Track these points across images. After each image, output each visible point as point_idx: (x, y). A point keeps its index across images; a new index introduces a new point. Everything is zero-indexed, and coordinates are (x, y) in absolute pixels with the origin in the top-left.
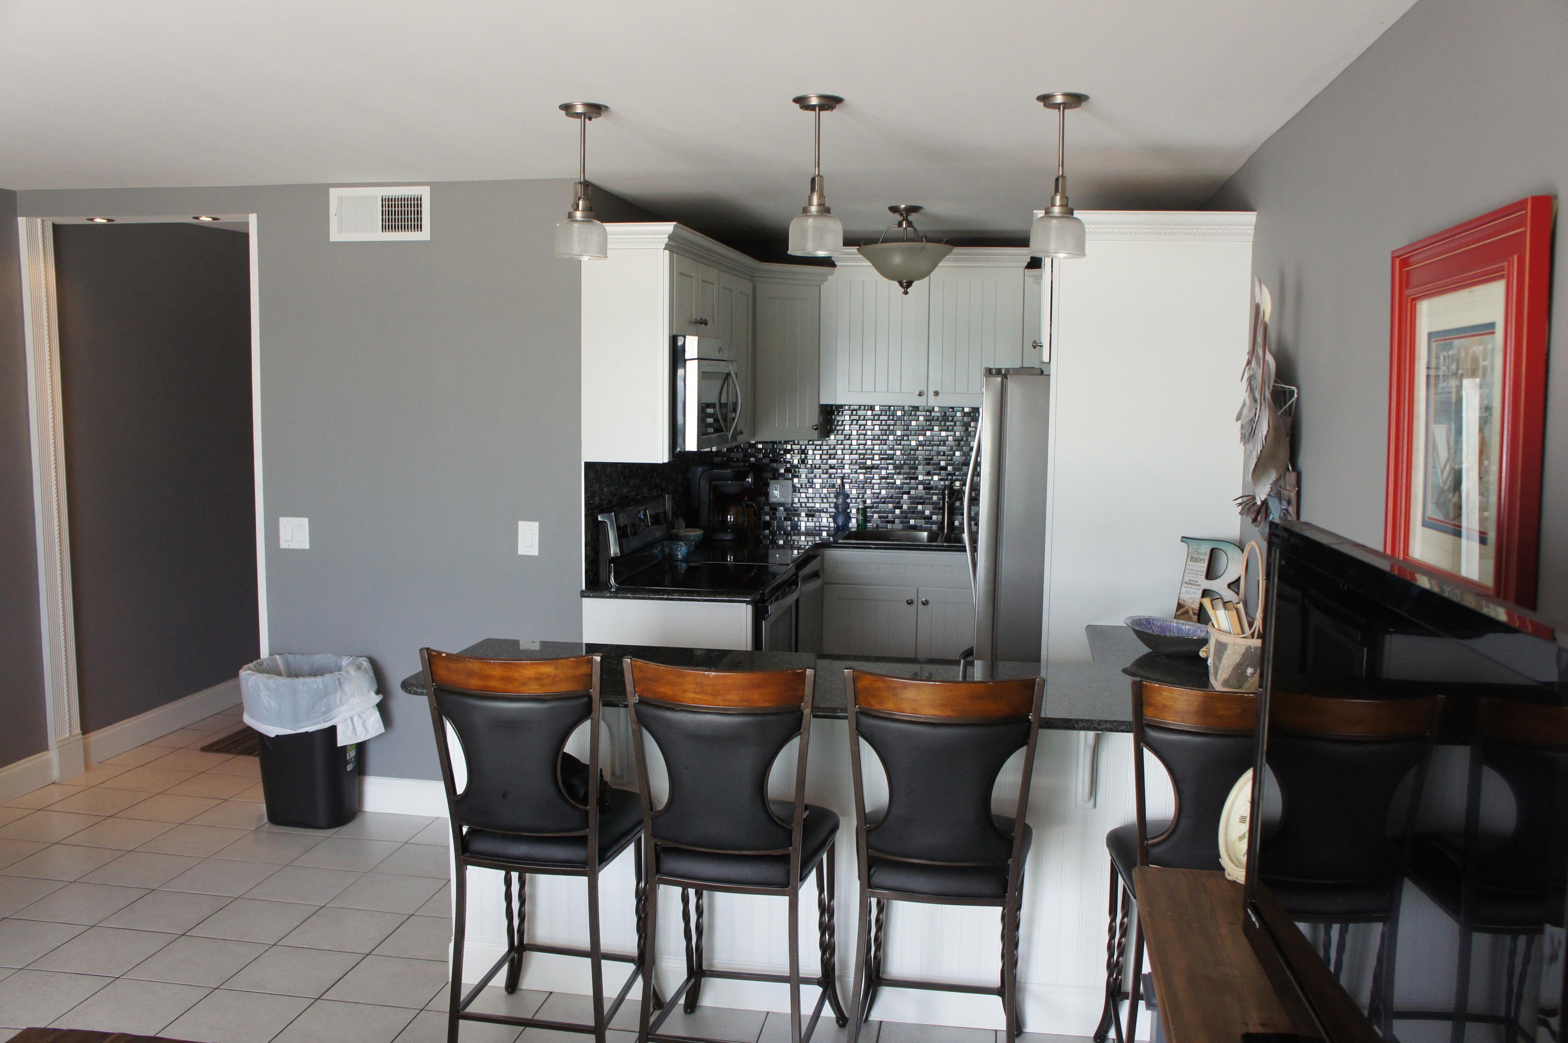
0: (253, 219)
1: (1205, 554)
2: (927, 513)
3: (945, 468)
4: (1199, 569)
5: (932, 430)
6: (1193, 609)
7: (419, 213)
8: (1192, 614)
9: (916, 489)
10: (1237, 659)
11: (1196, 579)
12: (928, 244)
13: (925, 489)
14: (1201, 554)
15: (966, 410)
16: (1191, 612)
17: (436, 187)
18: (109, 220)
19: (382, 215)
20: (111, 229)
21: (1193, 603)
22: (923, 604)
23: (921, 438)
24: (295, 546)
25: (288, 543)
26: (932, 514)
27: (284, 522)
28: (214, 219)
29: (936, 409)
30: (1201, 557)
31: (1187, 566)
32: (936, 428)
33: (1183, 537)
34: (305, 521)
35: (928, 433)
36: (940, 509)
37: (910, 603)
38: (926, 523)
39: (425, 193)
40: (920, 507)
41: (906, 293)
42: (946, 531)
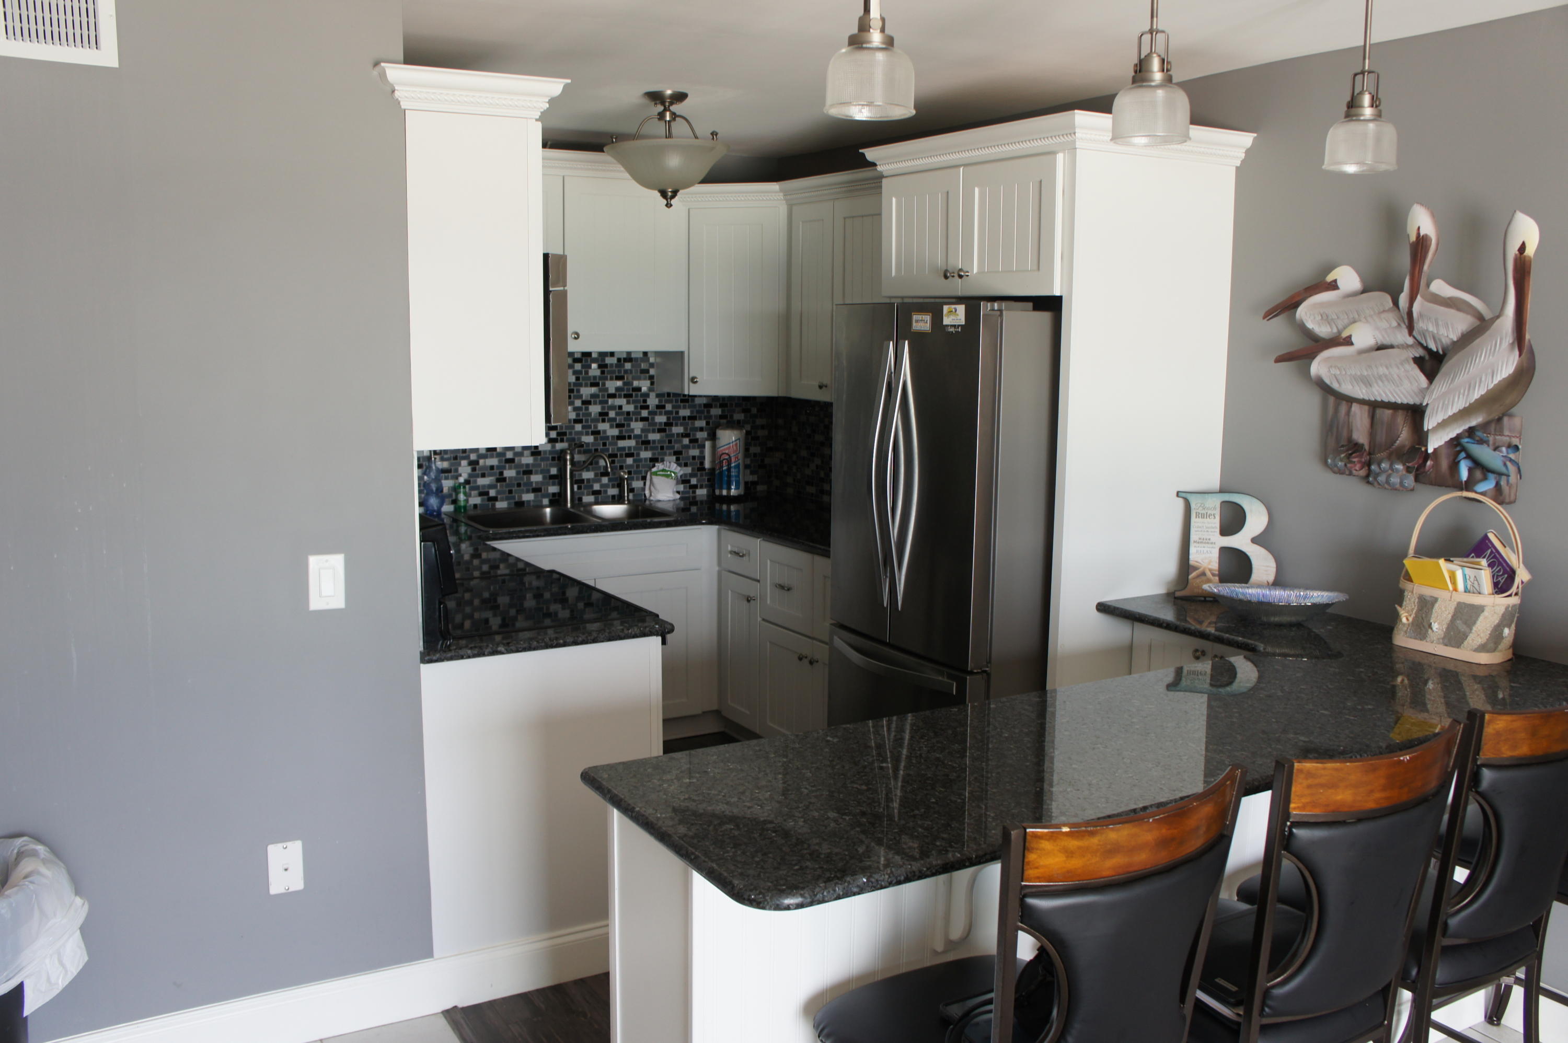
1: (1215, 508)
4: (1210, 525)
6: (1210, 570)
7: (91, 13)
8: (1211, 576)
10: (1496, 620)
11: (1208, 537)
14: (1208, 509)
15: (577, 356)
16: (1209, 574)
21: (1209, 564)
26: (541, 484)
30: (1209, 512)
31: (1193, 523)
33: (1175, 493)
36: (553, 477)
38: (539, 498)
41: (669, 205)
42: (569, 505)
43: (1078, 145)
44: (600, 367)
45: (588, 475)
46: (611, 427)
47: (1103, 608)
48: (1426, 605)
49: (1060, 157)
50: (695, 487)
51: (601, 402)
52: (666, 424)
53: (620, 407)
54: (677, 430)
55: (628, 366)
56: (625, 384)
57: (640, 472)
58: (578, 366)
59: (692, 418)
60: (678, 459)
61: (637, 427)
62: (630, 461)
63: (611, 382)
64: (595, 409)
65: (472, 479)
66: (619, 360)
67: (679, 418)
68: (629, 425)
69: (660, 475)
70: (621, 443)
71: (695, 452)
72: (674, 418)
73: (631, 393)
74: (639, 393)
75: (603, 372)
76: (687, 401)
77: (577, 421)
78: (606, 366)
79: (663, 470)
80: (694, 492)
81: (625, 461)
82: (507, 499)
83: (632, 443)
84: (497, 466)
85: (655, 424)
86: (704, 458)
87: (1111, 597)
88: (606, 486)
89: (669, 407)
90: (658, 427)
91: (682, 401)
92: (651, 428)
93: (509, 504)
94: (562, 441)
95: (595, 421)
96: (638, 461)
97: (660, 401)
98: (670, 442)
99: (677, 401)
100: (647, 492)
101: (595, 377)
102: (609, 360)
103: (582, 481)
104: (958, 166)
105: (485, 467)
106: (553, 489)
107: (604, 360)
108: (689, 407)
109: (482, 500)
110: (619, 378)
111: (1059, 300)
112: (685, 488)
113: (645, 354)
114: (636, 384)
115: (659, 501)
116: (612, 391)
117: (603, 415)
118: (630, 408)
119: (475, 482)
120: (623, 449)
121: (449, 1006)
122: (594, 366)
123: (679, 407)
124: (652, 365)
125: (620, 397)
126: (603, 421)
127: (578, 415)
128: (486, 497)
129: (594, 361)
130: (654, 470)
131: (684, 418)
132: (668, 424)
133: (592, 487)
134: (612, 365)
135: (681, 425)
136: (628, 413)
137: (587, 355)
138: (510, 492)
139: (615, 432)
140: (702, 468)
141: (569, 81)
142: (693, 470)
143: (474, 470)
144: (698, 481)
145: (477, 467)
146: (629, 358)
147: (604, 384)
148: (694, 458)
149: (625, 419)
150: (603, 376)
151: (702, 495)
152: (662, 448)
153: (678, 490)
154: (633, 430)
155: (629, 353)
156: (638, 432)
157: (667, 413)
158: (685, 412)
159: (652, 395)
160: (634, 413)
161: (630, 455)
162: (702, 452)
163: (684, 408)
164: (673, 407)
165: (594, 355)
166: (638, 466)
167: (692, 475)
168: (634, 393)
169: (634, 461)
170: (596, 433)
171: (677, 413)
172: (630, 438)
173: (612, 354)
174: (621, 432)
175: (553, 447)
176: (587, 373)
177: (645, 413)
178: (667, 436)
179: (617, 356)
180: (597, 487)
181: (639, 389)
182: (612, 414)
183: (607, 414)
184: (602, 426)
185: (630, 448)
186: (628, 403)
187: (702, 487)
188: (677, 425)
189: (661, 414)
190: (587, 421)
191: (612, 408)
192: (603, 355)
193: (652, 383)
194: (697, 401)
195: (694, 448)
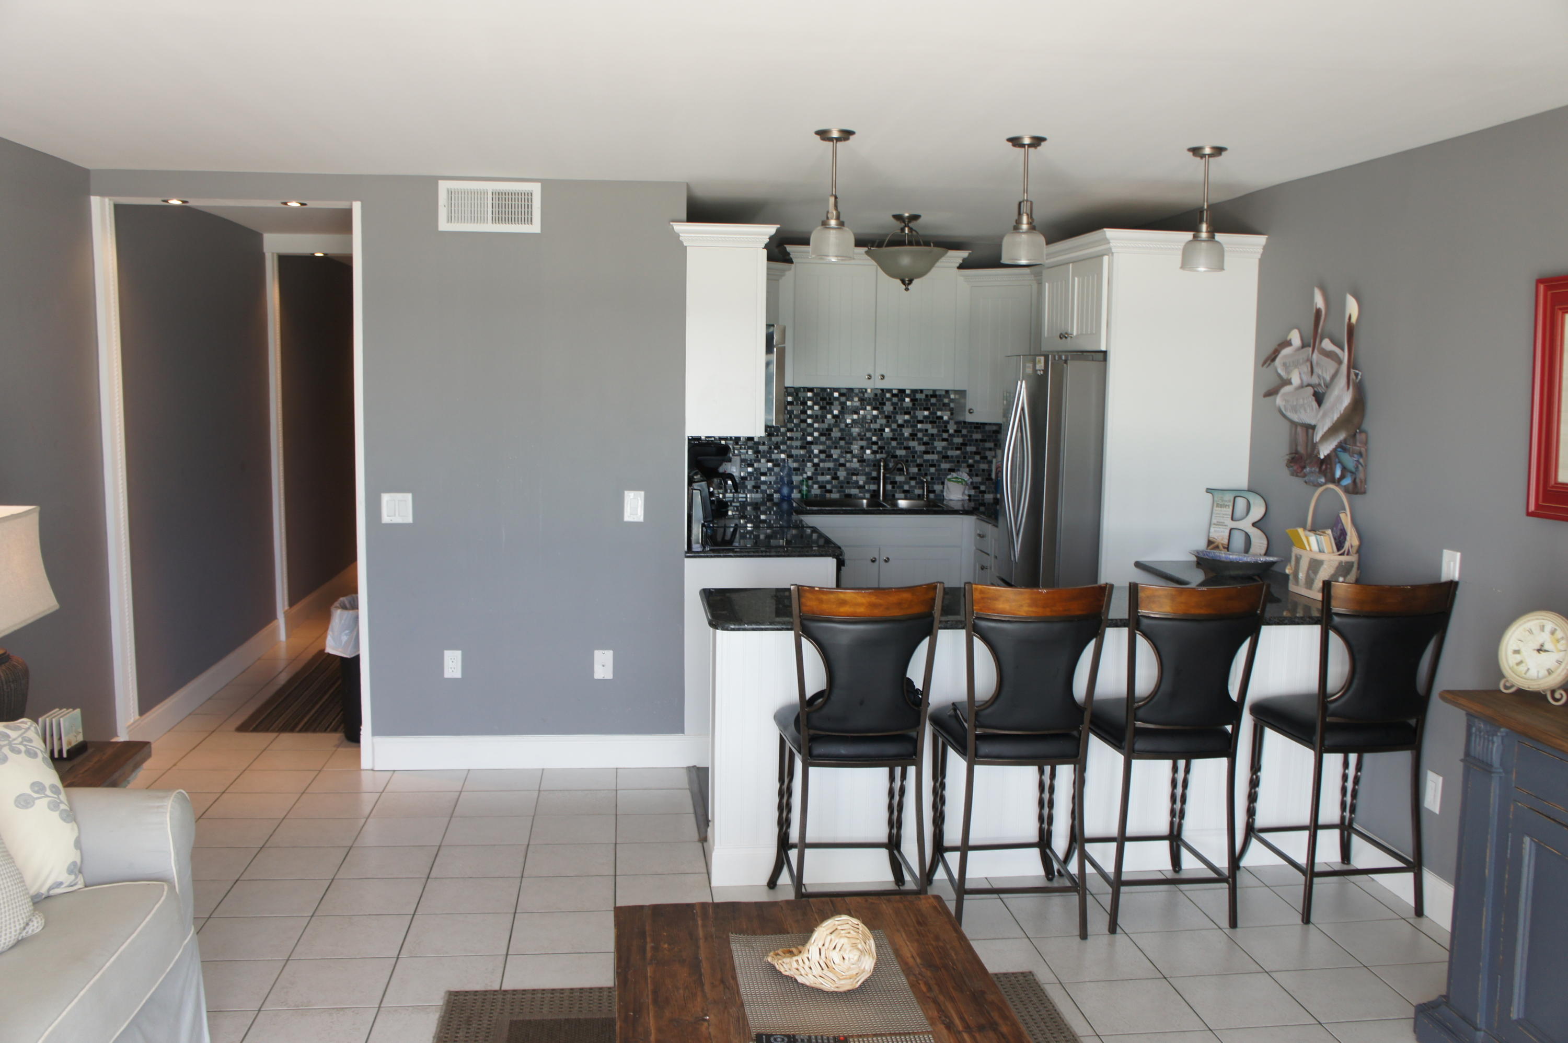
0: (357, 208)
1: (1230, 501)
2: (861, 483)
3: (875, 443)
4: (1224, 513)
5: (865, 409)
6: (1222, 544)
7: (530, 206)
9: (851, 461)
11: (1222, 521)
12: (935, 248)
13: (859, 461)
14: (1226, 501)
15: (895, 392)
16: (1221, 547)
17: (547, 185)
18: (183, 202)
19: (492, 208)
20: (184, 210)
21: (1222, 540)
22: (886, 561)
23: (855, 417)
24: (398, 520)
25: (391, 518)
26: (865, 483)
27: (386, 498)
28: (302, 204)
29: (869, 391)
30: (1226, 503)
31: (1214, 511)
32: (869, 408)
33: (1207, 489)
34: (409, 497)
35: (862, 412)
36: (874, 478)
37: (873, 561)
38: (860, 492)
39: (536, 189)
40: (854, 478)
41: (907, 289)
42: (881, 498)
43: (1114, 250)
44: (911, 400)
45: (900, 479)
46: (919, 444)
47: (1138, 565)
48: (1298, 560)
49: (1106, 258)
50: (984, 492)
51: (912, 426)
52: (962, 444)
53: (927, 430)
54: (970, 449)
55: (933, 400)
56: (930, 413)
57: (940, 479)
58: (895, 400)
59: (983, 441)
60: (970, 471)
61: (939, 445)
62: (932, 470)
63: (920, 412)
64: (907, 432)
65: (814, 477)
66: (927, 396)
67: (972, 440)
68: (933, 444)
69: (953, 481)
70: (927, 457)
71: (984, 466)
72: (968, 440)
73: (934, 420)
74: (941, 421)
75: (914, 405)
76: (979, 428)
77: (893, 439)
78: (916, 400)
79: (957, 478)
80: (983, 496)
81: (929, 470)
82: (839, 492)
83: (935, 457)
84: (833, 468)
85: (954, 444)
86: (991, 471)
87: (1144, 559)
88: (915, 487)
89: (964, 432)
90: (955, 446)
91: (975, 428)
92: (950, 447)
93: (840, 495)
94: (882, 453)
95: (907, 439)
96: (939, 470)
97: (958, 427)
98: (965, 457)
99: (971, 427)
100: (945, 494)
101: (908, 408)
102: (918, 396)
103: (896, 482)
104: (1068, 263)
105: (823, 469)
106: (873, 487)
107: (915, 396)
108: (981, 432)
109: (821, 492)
110: (926, 409)
111: (1105, 353)
112: (976, 492)
113: (947, 392)
114: (939, 413)
115: (951, 500)
116: (920, 418)
117: (913, 436)
118: (935, 431)
119: (817, 478)
120: (928, 461)
121: (691, 765)
122: (907, 400)
123: (973, 432)
124: (952, 400)
125: (927, 423)
126: (913, 440)
127: (894, 435)
128: (824, 490)
129: (908, 396)
130: (949, 477)
131: (977, 440)
132: (964, 444)
133: (903, 487)
134: (921, 399)
135: (974, 445)
136: (933, 435)
137: (902, 391)
138: (842, 487)
139: (923, 448)
140: (989, 479)
141: (779, 226)
142: (983, 479)
143: (816, 470)
144: (986, 488)
145: (819, 468)
146: (934, 394)
147: (914, 413)
148: (983, 470)
149: (930, 439)
150: (914, 408)
151: (990, 499)
152: (958, 462)
153: (970, 493)
154: (935, 448)
155: (934, 391)
156: (939, 449)
157: (963, 436)
158: (977, 436)
159: (952, 422)
160: (937, 435)
161: (933, 466)
162: (990, 467)
163: (977, 432)
164: (968, 432)
165: (908, 392)
166: (939, 474)
167: (982, 483)
168: (937, 421)
169: (936, 470)
170: (907, 448)
171: (971, 436)
172: (933, 453)
173: (921, 391)
174: (926, 448)
175: (876, 457)
176: (902, 404)
177: (945, 435)
178: (962, 453)
179: (925, 393)
180: (906, 487)
181: (941, 418)
182: (920, 435)
183: (916, 435)
184: (912, 444)
185: (933, 460)
186: (933, 427)
187: (989, 493)
188: (970, 445)
189: (958, 436)
190: (900, 439)
191: (920, 430)
192: (914, 392)
193: (952, 414)
194: (987, 428)
195: (984, 463)
